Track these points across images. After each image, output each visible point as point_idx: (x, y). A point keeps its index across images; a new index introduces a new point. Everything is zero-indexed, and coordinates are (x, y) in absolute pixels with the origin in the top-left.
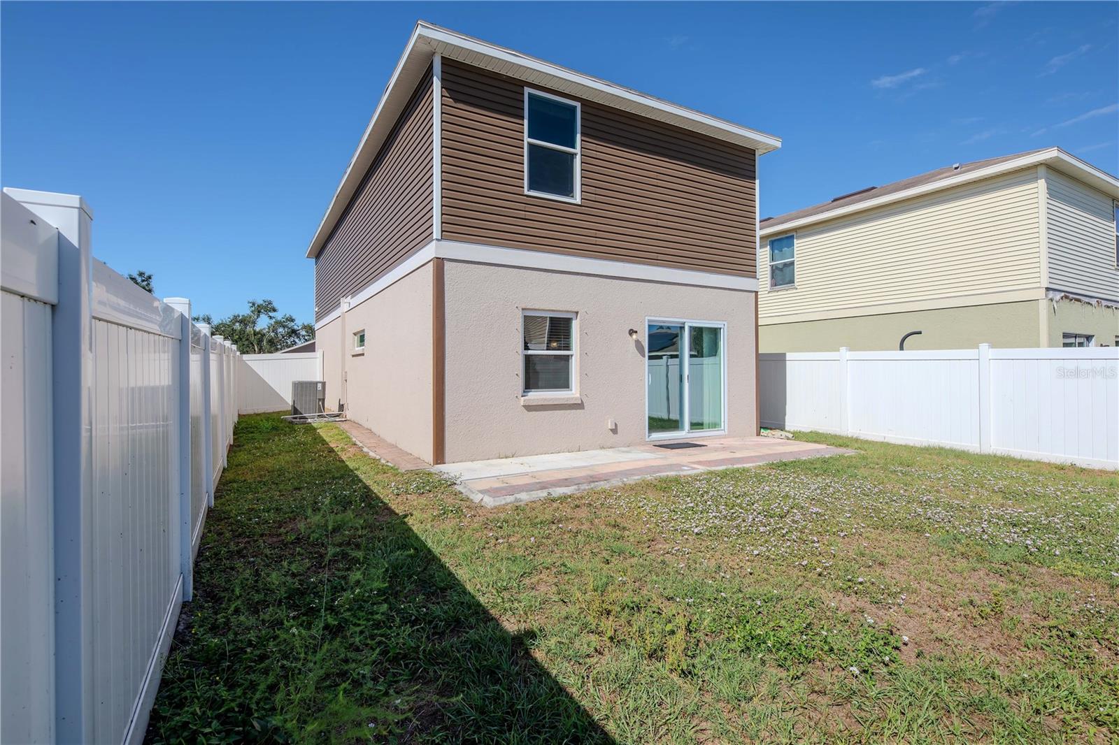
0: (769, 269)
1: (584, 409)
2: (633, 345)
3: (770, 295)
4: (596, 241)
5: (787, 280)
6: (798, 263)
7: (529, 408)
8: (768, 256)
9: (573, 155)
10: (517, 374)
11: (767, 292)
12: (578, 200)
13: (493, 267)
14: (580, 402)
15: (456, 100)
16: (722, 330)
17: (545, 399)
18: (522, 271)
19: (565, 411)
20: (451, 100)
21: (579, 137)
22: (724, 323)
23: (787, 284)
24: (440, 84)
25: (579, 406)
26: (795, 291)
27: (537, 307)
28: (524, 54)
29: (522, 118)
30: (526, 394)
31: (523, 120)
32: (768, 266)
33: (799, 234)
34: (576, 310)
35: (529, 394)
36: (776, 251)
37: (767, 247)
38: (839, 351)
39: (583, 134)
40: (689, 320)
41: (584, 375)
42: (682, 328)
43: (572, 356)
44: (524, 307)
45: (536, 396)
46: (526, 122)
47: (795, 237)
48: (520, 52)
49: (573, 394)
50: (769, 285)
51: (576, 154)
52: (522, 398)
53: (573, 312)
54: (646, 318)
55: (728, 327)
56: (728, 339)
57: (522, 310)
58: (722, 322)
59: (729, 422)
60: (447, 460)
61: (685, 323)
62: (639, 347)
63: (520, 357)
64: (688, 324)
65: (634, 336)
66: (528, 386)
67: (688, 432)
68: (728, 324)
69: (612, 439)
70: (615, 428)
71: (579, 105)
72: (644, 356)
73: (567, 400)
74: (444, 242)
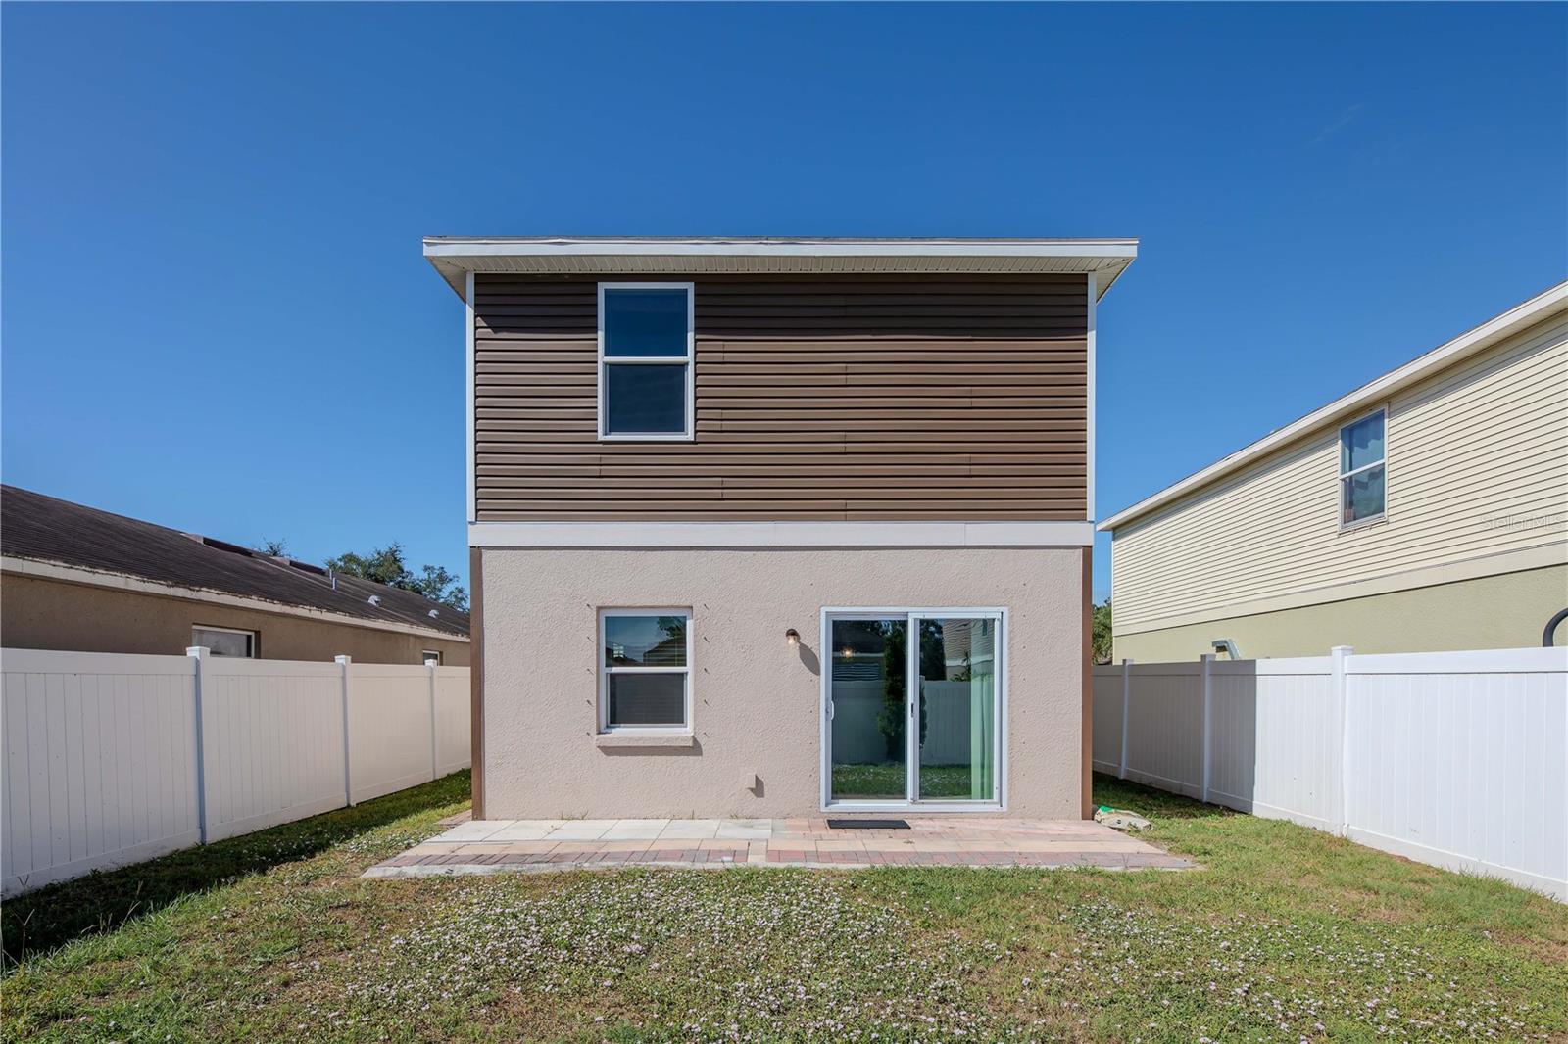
0: (1339, 488)
1: (701, 755)
2: (795, 653)
3: (1342, 540)
4: (722, 493)
5: (1374, 506)
6: (1392, 468)
7: (608, 751)
8: (1339, 461)
9: (683, 366)
10: (588, 702)
11: (1335, 535)
12: (690, 436)
13: (553, 552)
14: (690, 744)
15: (496, 329)
16: (996, 623)
17: (631, 739)
18: (595, 552)
19: (669, 758)
20: (490, 330)
21: (691, 336)
22: (1001, 609)
23: (1373, 514)
24: (473, 312)
25: (694, 749)
26: (1385, 528)
27: (619, 605)
28: (575, 237)
29: (594, 329)
30: (608, 730)
31: (596, 332)
32: (1338, 481)
33: (1393, 408)
34: (688, 604)
35: (613, 730)
36: (1356, 448)
37: (1336, 443)
38: (1329, 654)
39: (697, 330)
40: (915, 609)
41: (703, 702)
42: (904, 624)
43: (687, 673)
44: (600, 605)
45: (625, 733)
46: (601, 335)
47: (1386, 414)
48: (568, 237)
49: (686, 732)
50: (1339, 521)
51: (687, 364)
52: (597, 736)
53: (685, 607)
54: (824, 610)
55: (1011, 618)
56: (1011, 639)
57: (599, 609)
58: (996, 609)
59: (1010, 790)
60: (487, 815)
61: (907, 614)
62: (809, 658)
63: (594, 677)
64: (914, 616)
65: (791, 641)
66: (615, 719)
67: (914, 802)
68: (1012, 610)
69: (754, 804)
70: (758, 789)
71: (690, 287)
72: (817, 672)
73: (668, 740)
74: (480, 526)
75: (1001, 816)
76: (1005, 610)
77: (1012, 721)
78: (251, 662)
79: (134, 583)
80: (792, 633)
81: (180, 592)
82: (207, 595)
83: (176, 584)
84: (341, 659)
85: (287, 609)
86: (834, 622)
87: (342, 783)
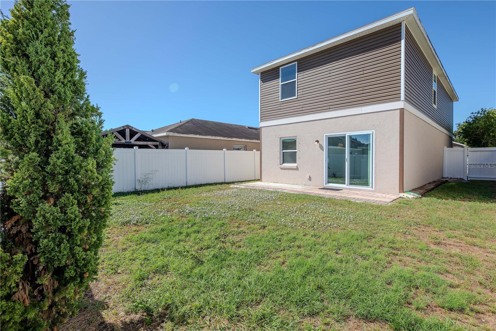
2: (318, 146)
4: (303, 109)
7: (282, 169)
9: (295, 81)
10: (278, 158)
12: (296, 97)
13: (273, 126)
14: (296, 168)
15: (264, 82)
16: (371, 135)
18: (280, 126)
21: (296, 74)
24: (260, 80)
25: (297, 169)
27: (285, 137)
31: (279, 78)
34: (297, 136)
35: (283, 164)
39: (298, 72)
41: (299, 159)
42: (345, 137)
43: (297, 151)
45: (285, 165)
49: (296, 165)
52: (281, 166)
54: (325, 135)
55: (376, 133)
56: (375, 140)
57: (280, 138)
58: (371, 131)
59: (375, 184)
60: (262, 181)
61: (345, 134)
62: (321, 147)
63: (279, 153)
64: (348, 134)
65: (316, 143)
66: (284, 162)
67: (347, 185)
68: (376, 131)
69: (309, 182)
70: (310, 179)
71: (296, 63)
72: (323, 150)
73: (292, 167)
74: (261, 123)
75: (372, 191)
76: (374, 131)
77: (376, 164)
78: (245, 151)
79: (222, 138)
80: (317, 141)
81: (229, 139)
82: (234, 139)
83: (229, 138)
84: (254, 150)
85: (250, 141)
86: (328, 138)
87: (254, 175)
